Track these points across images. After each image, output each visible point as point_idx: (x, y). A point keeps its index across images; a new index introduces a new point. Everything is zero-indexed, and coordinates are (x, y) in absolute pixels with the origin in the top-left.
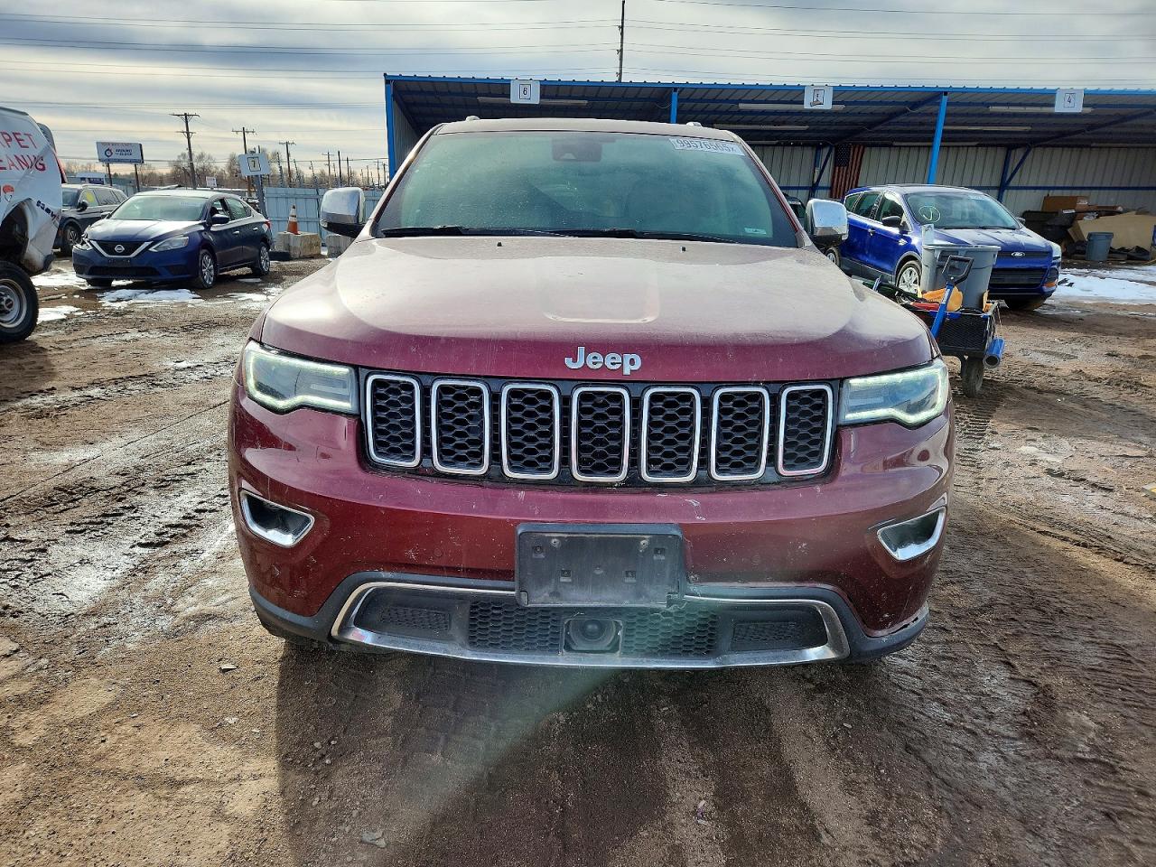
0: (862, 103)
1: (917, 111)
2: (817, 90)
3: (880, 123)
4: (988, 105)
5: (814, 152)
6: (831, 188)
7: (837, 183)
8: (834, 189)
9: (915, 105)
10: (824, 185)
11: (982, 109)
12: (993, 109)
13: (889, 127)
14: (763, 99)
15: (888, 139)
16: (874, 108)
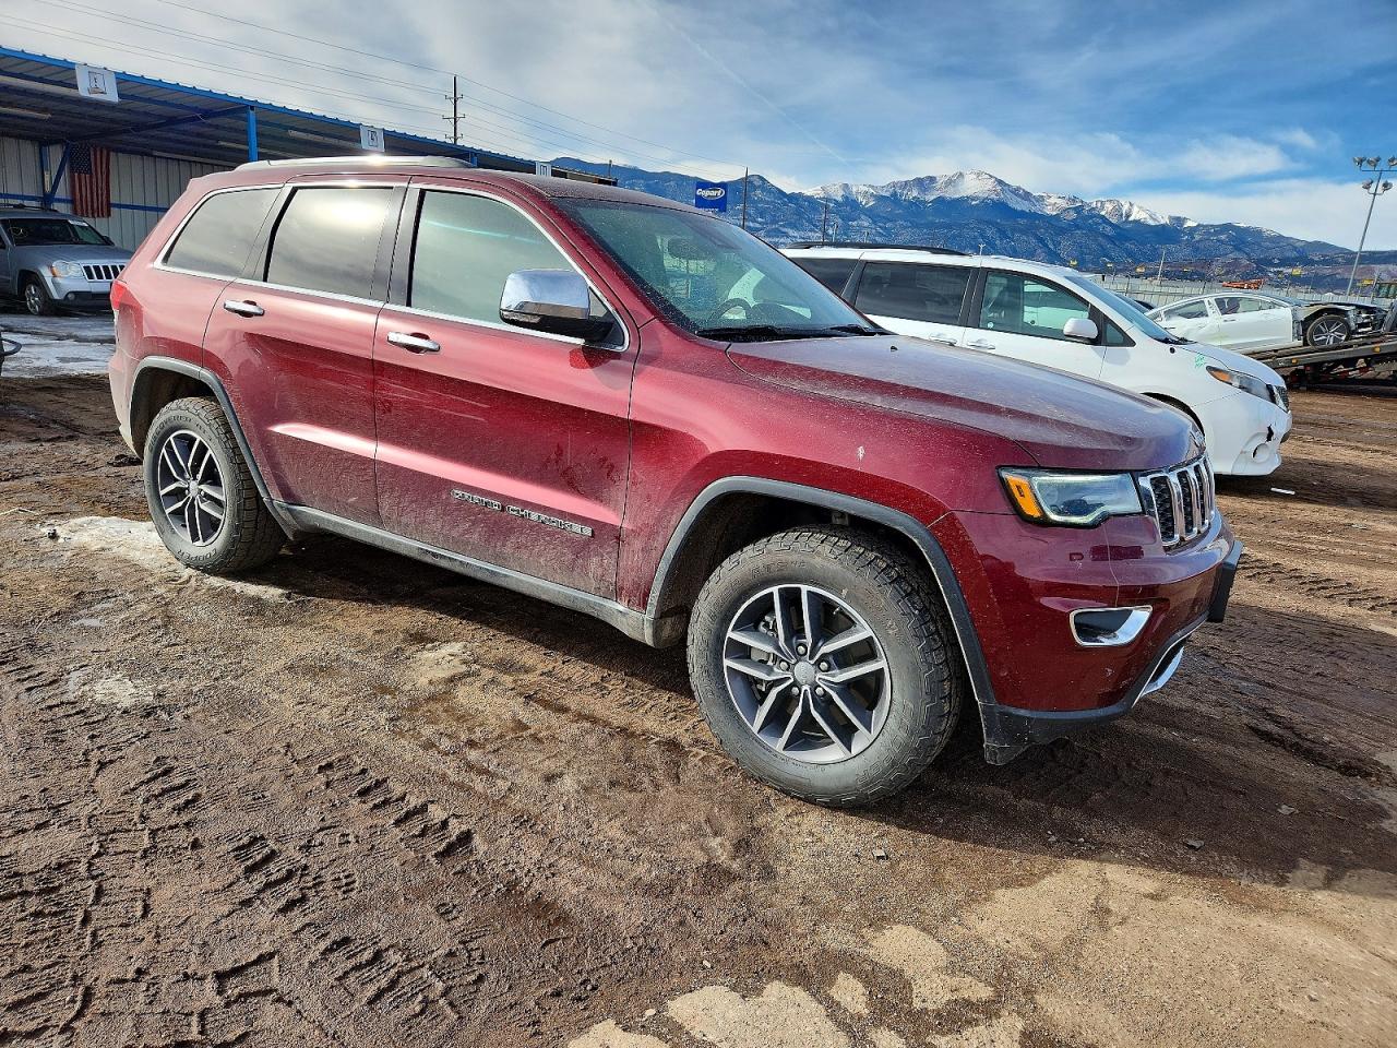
0: (141, 99)
1: (209, 121)
2: (93, 72)
3: (155, 127)
4: (287, 128)
5: (37, 151)
6: (73, 201)
7: (81, 196)
8: (78, 203)
9: (208, 114)
10: (64, 197)
11: (278, 132)
12: (294, 133)
13: (171, 135)
14: (38, 76)
15: (144, 146)
16: (152, 107)
